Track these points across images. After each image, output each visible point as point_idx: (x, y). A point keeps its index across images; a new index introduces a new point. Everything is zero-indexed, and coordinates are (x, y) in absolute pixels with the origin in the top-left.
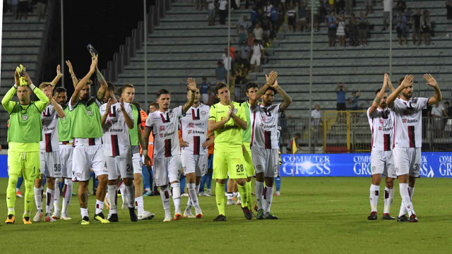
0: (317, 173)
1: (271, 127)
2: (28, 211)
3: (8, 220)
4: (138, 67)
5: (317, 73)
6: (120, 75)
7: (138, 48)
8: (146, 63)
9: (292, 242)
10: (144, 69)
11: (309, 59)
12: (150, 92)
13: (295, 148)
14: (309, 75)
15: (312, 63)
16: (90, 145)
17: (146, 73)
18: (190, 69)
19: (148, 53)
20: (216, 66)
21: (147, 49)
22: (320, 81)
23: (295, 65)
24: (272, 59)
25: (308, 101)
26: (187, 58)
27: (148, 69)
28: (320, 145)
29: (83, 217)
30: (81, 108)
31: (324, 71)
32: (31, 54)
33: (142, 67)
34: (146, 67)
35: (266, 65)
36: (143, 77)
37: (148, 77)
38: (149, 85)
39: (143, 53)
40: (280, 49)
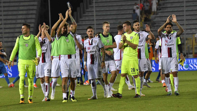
0: (190, 69)
1: (171, 45)
2: (31, 96)
3: (21, 102)
4: (90, 14)
5: (188, 14)
6: (81, 19)
7: (90, 4)
8: (95, 12)
9: (178, 107)
11: (183, 6)
12: (97, 28)
14: (184, 16)
15: (185, 9)
16: (68, 58)
17: (95, 18)
19: (96, 7)
20: (133, 12)
21: (95, 4)
22: (190, 18)
24: (163, 8)
27: (96, 15)
28: (191, 53)
29: (64, 98)
30: (63, 38)
31: (192, 13)
32: (32, 10)
33: (93, 15)
34: (95, 14)
35: (160, 11)
36: (93, 20)
37: (96, 20)
38: (97, 24)
39: (93, 7)
40: (167, 2)
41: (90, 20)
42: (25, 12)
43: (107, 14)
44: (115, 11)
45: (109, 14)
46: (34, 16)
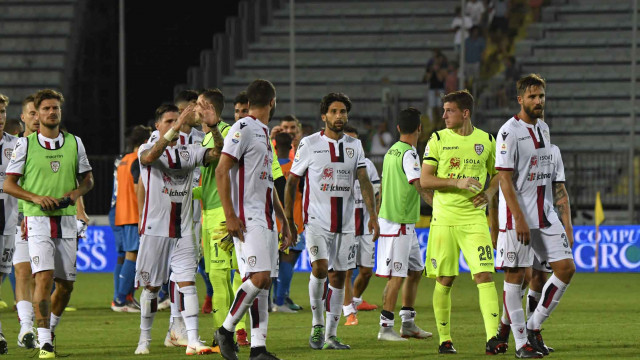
4: (276, 45)
6: (239, 63)
7: (277, 6)
8: (292, 37)
10: (288, 50)
11: (630, 29)
12: (301, 97)
13: (599, 214)
14: (629, 63)
15: (635, 38)
17: (293, 59)
18: (383, 49)
19: (297, 17)
21: (296, 9)
23: (601, 41)
24: (552, 30)
25: (627, 115)
26: (376, 28)
32: (57, 20)
34: (292, 46)
35: (542, 43)
36: (287, 67)
37: (298, 67)
38: (298, 84)
39: (287, 17)
40: (569, 8)
41: (275, 67)
42: (27, 28)
43: (340, 46)
44: (370, 37)
45: (347, 45)
46: (61, 45)
